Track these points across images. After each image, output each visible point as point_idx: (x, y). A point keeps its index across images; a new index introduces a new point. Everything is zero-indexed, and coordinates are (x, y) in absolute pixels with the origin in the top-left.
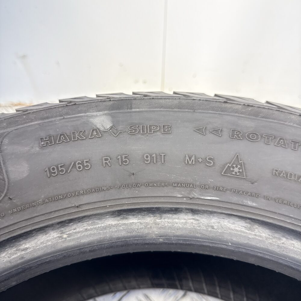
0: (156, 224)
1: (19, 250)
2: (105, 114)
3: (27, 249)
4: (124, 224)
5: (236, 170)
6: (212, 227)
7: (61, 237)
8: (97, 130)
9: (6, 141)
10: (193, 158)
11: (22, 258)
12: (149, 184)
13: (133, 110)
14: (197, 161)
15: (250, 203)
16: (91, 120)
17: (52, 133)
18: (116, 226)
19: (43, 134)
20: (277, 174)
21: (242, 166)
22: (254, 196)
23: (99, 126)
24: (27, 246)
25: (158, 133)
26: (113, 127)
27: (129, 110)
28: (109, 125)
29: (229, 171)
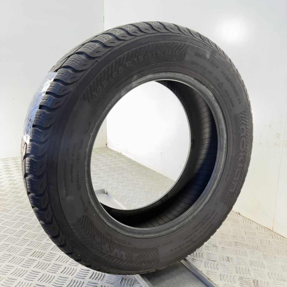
0: (199, 85)
2: (210, 54)
4: (194, 81)
9: (189, 48)
10: (216, 78)
13: (215, 57)
15: (217, 93)
16: (207, 54)
17: (198, 52)
20: (226, 90)
21: (222, 85)
22: (219, 92)
23: (207, 57)
25: (215, 67)
26: (209, 59)
27: (214, 56)
28: (209, 58)
29: (220, 84)
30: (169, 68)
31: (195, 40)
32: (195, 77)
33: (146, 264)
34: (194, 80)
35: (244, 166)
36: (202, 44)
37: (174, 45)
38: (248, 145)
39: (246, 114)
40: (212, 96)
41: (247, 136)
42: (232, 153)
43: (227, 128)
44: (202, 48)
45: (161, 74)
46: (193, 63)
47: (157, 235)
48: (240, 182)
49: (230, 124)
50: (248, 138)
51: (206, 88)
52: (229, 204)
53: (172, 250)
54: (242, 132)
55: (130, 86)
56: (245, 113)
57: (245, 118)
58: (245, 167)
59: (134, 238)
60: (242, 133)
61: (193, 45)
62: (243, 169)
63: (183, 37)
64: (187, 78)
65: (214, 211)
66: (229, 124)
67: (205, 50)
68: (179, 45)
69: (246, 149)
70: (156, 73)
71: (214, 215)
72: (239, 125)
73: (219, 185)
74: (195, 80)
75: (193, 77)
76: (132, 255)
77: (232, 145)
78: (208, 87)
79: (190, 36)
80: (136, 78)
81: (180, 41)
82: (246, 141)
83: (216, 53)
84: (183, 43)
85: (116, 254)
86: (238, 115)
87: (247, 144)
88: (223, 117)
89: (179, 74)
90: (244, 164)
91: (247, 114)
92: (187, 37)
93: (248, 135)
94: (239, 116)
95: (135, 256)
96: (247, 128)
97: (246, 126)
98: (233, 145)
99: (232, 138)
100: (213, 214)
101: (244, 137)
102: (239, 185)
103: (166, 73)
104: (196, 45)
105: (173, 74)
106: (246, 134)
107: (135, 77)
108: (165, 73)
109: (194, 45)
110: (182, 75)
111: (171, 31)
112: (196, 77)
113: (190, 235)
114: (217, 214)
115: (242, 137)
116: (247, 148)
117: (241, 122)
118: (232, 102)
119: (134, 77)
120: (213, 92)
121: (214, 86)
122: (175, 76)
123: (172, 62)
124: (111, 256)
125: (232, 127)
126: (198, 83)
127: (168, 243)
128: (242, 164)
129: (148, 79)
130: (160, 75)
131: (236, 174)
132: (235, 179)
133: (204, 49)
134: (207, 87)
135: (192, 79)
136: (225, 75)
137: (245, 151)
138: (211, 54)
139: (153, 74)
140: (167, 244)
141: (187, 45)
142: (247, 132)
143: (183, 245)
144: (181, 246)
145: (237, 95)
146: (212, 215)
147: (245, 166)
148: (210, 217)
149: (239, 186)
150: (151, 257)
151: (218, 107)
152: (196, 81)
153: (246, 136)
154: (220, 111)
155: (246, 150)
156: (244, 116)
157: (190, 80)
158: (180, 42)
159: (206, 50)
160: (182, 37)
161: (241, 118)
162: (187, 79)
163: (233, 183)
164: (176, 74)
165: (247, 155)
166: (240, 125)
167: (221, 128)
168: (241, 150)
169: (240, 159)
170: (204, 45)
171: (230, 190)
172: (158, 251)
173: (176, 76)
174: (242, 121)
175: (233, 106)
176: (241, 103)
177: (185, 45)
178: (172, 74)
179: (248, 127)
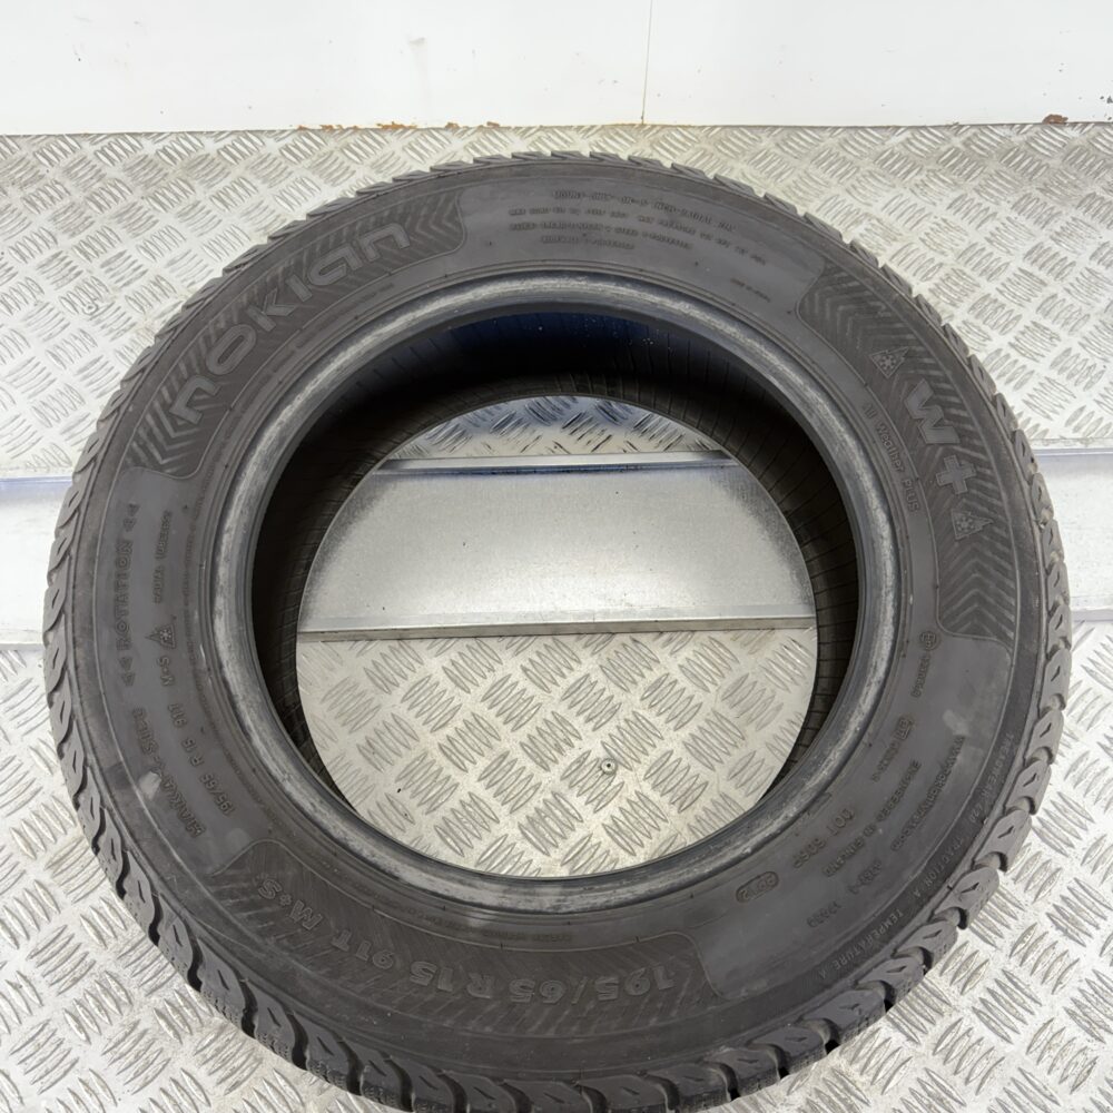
0: (244, 698)
1: (316, 811)
2: (138, 786)
3: (312, 804)
4: (255, 727)
5: (165, 635)
6: (230, 647)
7: (289, 779)
8: (163, 786)
9: (209, 870)
10: (166, 677)
11: (321, 802)
12: (207, 712)
13: (122, 758)
14: (167, 673)
15: (196, 617)
16: (150, 797)
17: (182, 829)
18: (260, 734)
19: (188, 836)
20: (159, 598)
21: (159, 630)
22: (187, 616)
23: (156, 785)
24: (309, 805)
25: (146, 720)
26: (153, 770)
27: (124, 764)
28: (152, 776)
29: (169, 641)
30: (332, 856)
31: (162, 879)
32: (244, 738)
33: (872, 304)
34: (254, 731)
35: (286, 272)
36: (144, 844)
37: (265, 925)
38: (212, 331)
39: (139, 446)
40: (220, 614)
41: (194, 364)
42: (293, 352)
43: (243, 458)
44: (155, 834)
45: (365, 853)
46: (224, 804)
47: (761, 343)
48: (345, 233)
49: (225, 460)
50: (192, 355)
51: (224, 663)
52: (447, 201)
53: (758, 259)
54: (202, 397)
55: (510, 899)
56: (142, 454)
57: (150, 434)
58: (286, 265)
59: (840, 410)
60: (205, 392)
61: (188, 870)
62: (299, 264)
63: (205, 928)
64: (274, 759)
65: (515, 227)
66: (226, 466)
67: (147, 812)
68: (245, 914)
69: (230, 324)
70: (383, 871)
71: (528, 218)
72: (196, 430)
73: (427, 292)
74: (249, 727)
75: (253, 747)
76: (894, 375)
77: (273, 383)
78: (217, 665)
79: (169, 904)
80: (477, 915)
81: (228, 922)
82: (209, 349)
83: (106, 766)
84: (221, 908)
85: (938, 425)
86: (175, 469)
87: (213, 339)
88: (229, 508)
89: (297, 796)
90: (280, 280)
91: (135, 445)
92: (185, 913)
93: (189, 366)
94: (169, 465)
95: (888, 362)
96: (174, 396)
97: (171, 405)
98: (269, 377)
99: (256, 406)
100: (528, 226)
101: (205, 372)
102: (355, 224)
103: (344, 841)
104: (174, 861)
105: (319, 817)
106: (191, 373)
107: (476, 920)
108: (351, 844)
109: (180, 868)
110: (288, 787)
111: (236, 981)
112: (241, 738)
113: (661, 239)
114: (514, 213)
115: (214, 378)
116: (222, 325)
117: (178, 434)
118: (163, 536)
119: (483, 922)
120: (208, 631)
121: (191, 649)
122: (316, 804)
123: (309, 869)
124: (960, 436)
125: (224, 445)
126: (242, 706)
127: (749, 288)
128: (286, 285)
129: (426, 872)
130: (376, 851)
131: (338, 273)
132: (355, 263)
133: (149, 822)
134: (221, 667)
135: (257, 741)
136: (125, 663)
137: (244, 318)
138: (131, 780)
139: (396, 874)
140: (757, 292)
141: (213, 889)
142: (183, 382)
143: (708, 237)
144: (720, 242)
145: (124, 549)
146: (534, 225)
147: (281, 269)
148: (545, 226)
149: (359, 224)
150: (841, 308)
151: (223, 555)
152: (248, 721)
153: (197, 371)
154: (226, 538)
155: (235, 320)
156: (151, 446)
157: (265, 744)
158: (231, 918)
159: (142, 810)
160: (210, 927)
161: (167, 449)
162: (276, 757)
163: (372, 254)
164: (308, 807)
165: (245, 299)
166: (189, 425)
167: (265, 473)
168: (251, 337)
169: (281, 310)
170: (137, 837)
171: (402, 240)
172: (803, 300)
173: (313, 801)
174: (173, 435)
175: (167, 515)
176: (131, 506)
177: (220, 895)
178: (325, 822)
179: (166, 394)
